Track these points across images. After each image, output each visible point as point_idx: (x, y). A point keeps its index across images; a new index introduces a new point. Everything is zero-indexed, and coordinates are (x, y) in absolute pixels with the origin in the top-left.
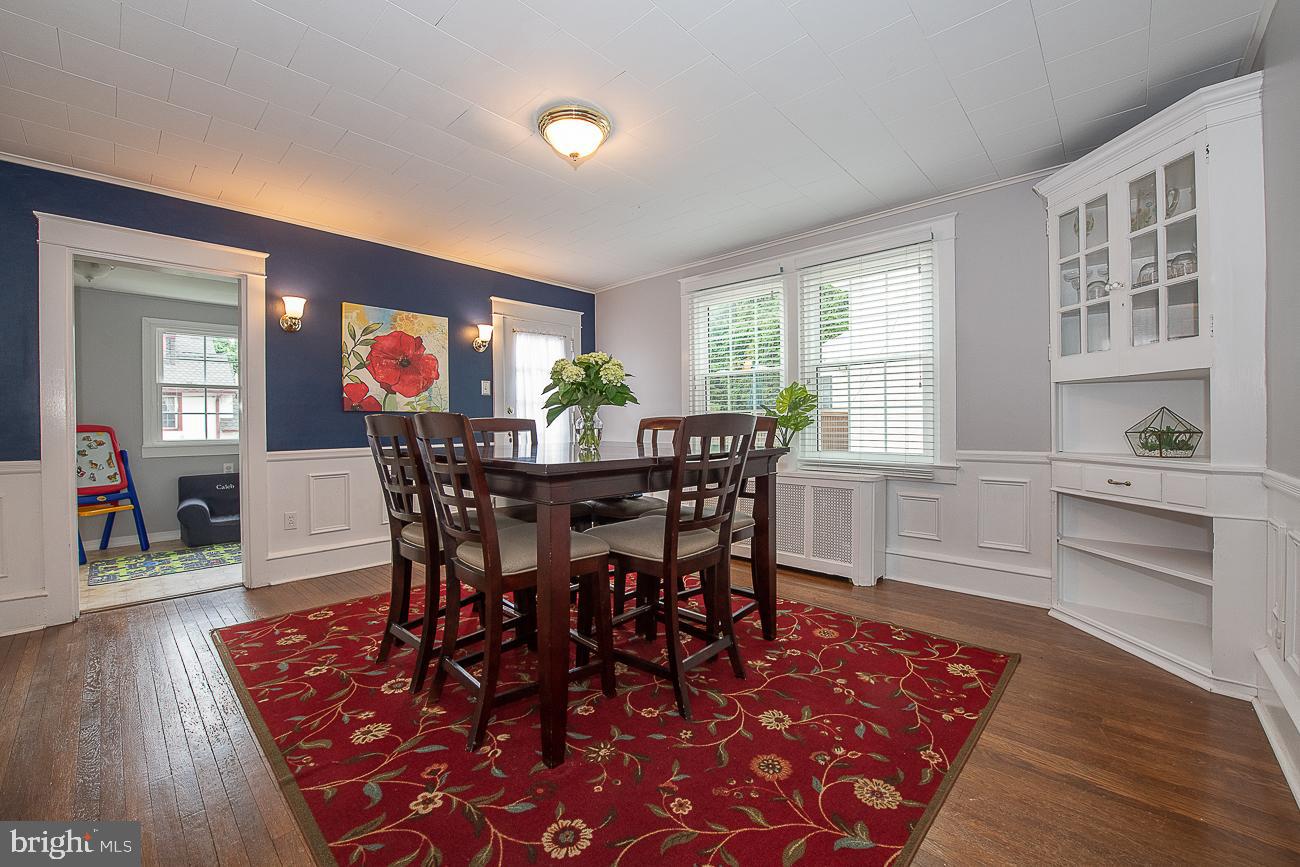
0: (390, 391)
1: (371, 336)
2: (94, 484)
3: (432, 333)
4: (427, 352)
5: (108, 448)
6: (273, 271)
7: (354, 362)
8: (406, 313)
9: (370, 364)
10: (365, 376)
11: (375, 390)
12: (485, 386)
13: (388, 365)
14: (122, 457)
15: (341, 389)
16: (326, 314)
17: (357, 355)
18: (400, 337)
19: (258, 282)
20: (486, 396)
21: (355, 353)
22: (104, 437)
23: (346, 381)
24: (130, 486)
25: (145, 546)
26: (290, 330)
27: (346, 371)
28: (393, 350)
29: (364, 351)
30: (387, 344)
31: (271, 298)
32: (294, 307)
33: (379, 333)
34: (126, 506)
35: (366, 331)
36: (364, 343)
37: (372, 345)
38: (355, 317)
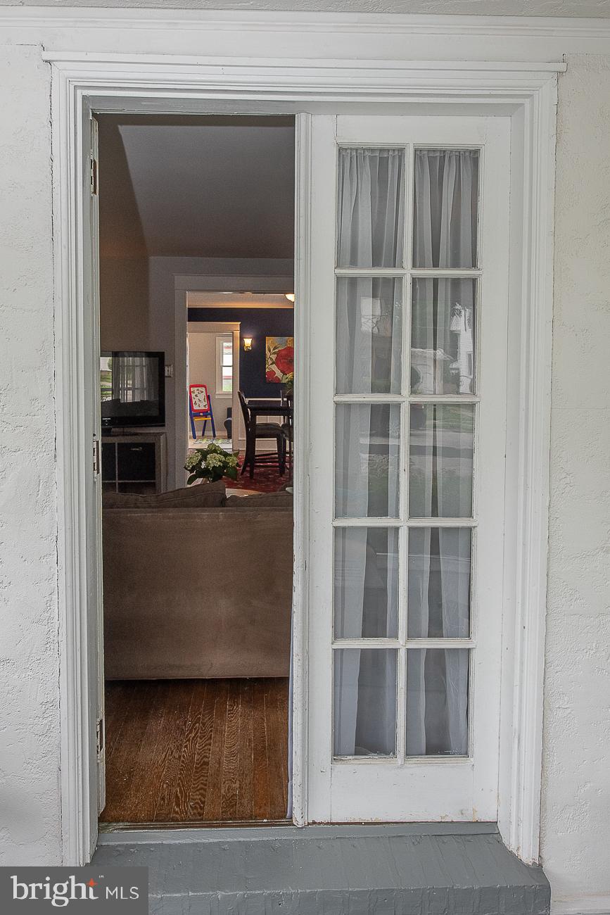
0: (284, 373)
1: (276, 350)
2: (200, 408)
5: (204, 394)
6: (242, 328)
7: (270, 362)
8: (292, 338)
9: (276, 363)
10: (274, 367)
11: (278, 374)
13: (284, 362)
14: (208, 397)
15: (265, 374)
16: (261, 341)
17: (271, 359)
18: (289, 349)
21: (271, 356)
22: (203, 389)
23: (267, 370)
24: (211, 410)
25: (214, 436)
26: (249, 351)
27: (267, 366)
28: (286, 355)
29: (274, 357)
30: (284, 352)
31: (242, 339)
32: (248, 342)
33: (279, 349)
34: (209, 418)
35: (274, 348)
36: (274, 353)
37: (277, 353)
38: (271, 342)
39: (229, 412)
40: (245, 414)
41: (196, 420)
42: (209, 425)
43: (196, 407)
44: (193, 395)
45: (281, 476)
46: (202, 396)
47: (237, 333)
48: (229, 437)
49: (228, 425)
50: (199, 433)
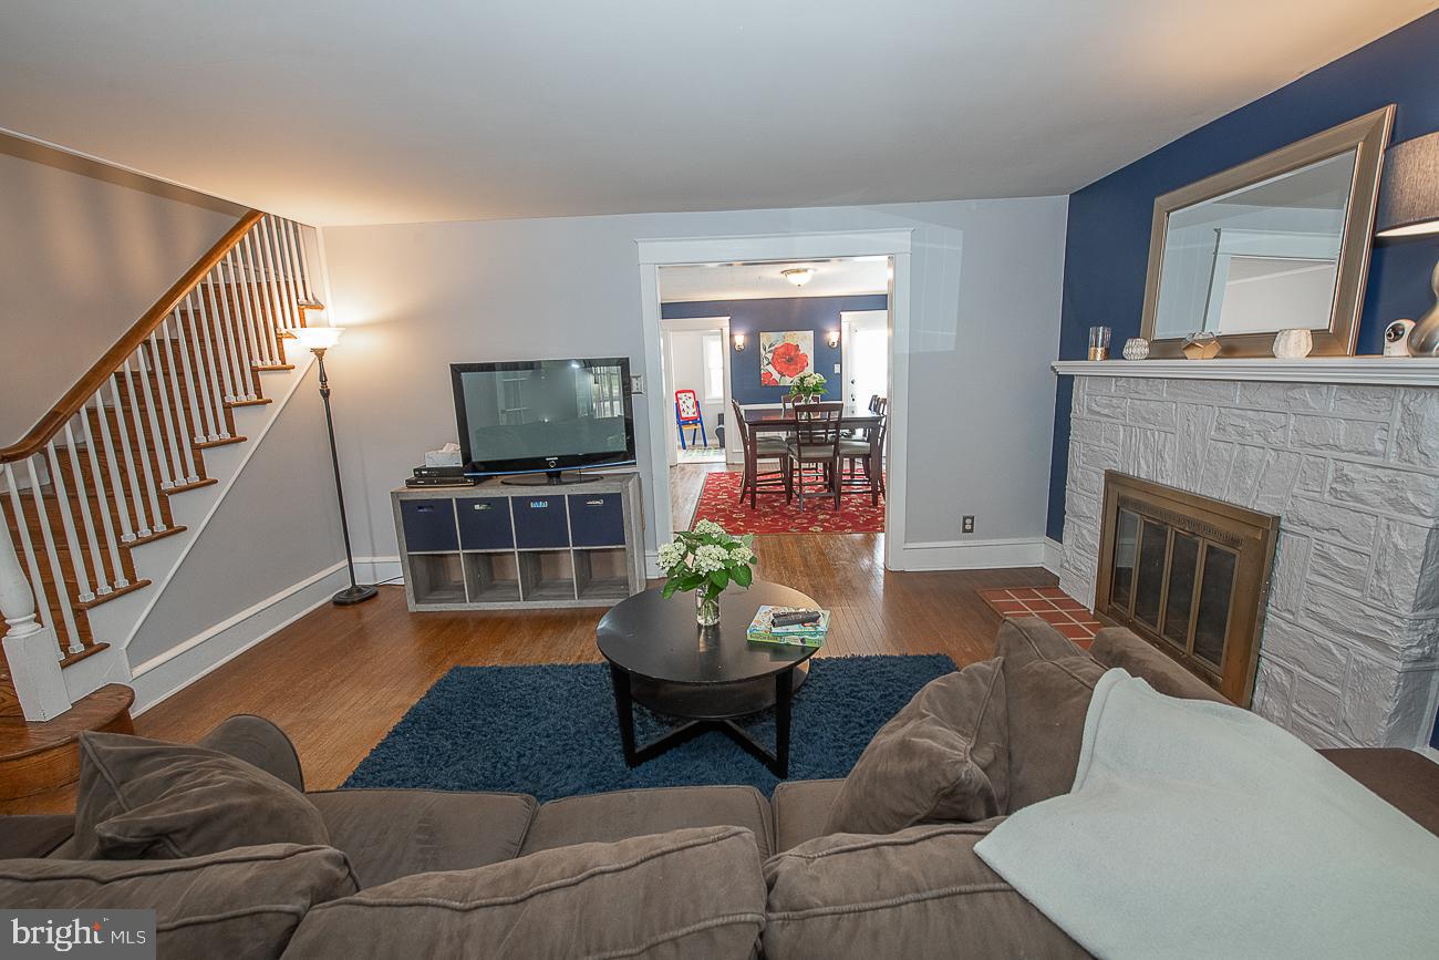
0: (783, 375)
1: (773, 348)
2: (688, 416)
3: (804, 341)
4: (802, 352)
5: (692, 400)
6: (732, 324)
8: (789, 333)
10: (770, 368)
11: (776, 376)
12: (837, 368)
13: (782, 362)
14: (697, 403)
16: (754, 337)
18: (788, 346)
20: (837, 373)
21: (767, 355)
22: (691, 395)
24: (700, 417)
25: (706, 445)
26: (740, 351)
28: (784, 354)
29: (770, 356)
30: (782, 350)
32: (740, 340)
33: (777, 346)
34: (699, 425)
35: (770, 345)
36: (770, 352)
37: (774, 352)
38: (767, 339)
39: (721, 418)
40: (742, 428)
41: (685, 428)
42: (699, 432)
43: (684, 415)
44: (681, 402)
45: (789, 504)
46: (691, 402)
47: (727, 331)
48: (722, 445)
49: (720, 433)
50: (688, 443)
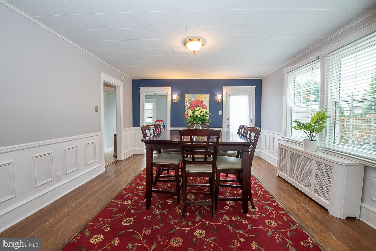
3: (205, 99)
4: (204, 104)
6: (172, 90)
7: (187, 108)
8: (198, 95)
9: (190, 108)
12: (220, 112)
15: (184, 114)
17: (187, 106)
18: (197, 101)
19: (169, 93)
20: (220, 115)
23: (185, 112)
27: (185, 110)
29: (189, 105)
30: (194, 103)
31: (171, 95)
32: (175, 97)
33: (192, 101)
35: (189, 101)
36: (189, 103)
37: (191, 103)
38: (187, 97)
